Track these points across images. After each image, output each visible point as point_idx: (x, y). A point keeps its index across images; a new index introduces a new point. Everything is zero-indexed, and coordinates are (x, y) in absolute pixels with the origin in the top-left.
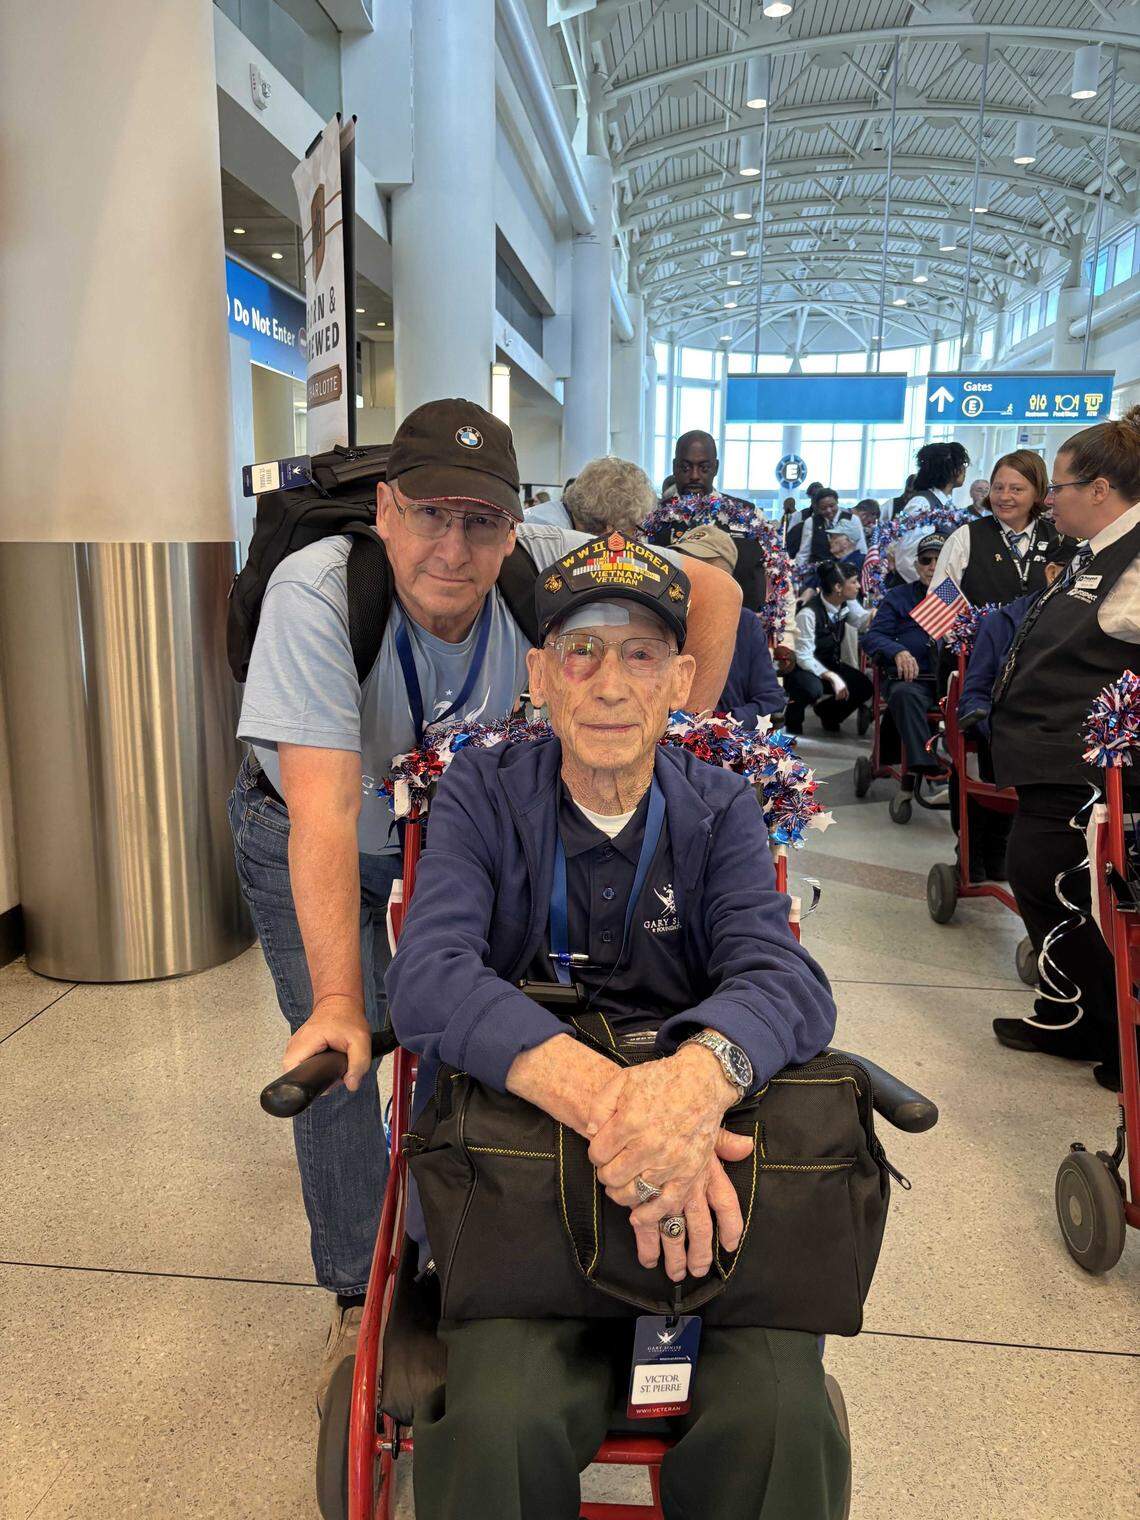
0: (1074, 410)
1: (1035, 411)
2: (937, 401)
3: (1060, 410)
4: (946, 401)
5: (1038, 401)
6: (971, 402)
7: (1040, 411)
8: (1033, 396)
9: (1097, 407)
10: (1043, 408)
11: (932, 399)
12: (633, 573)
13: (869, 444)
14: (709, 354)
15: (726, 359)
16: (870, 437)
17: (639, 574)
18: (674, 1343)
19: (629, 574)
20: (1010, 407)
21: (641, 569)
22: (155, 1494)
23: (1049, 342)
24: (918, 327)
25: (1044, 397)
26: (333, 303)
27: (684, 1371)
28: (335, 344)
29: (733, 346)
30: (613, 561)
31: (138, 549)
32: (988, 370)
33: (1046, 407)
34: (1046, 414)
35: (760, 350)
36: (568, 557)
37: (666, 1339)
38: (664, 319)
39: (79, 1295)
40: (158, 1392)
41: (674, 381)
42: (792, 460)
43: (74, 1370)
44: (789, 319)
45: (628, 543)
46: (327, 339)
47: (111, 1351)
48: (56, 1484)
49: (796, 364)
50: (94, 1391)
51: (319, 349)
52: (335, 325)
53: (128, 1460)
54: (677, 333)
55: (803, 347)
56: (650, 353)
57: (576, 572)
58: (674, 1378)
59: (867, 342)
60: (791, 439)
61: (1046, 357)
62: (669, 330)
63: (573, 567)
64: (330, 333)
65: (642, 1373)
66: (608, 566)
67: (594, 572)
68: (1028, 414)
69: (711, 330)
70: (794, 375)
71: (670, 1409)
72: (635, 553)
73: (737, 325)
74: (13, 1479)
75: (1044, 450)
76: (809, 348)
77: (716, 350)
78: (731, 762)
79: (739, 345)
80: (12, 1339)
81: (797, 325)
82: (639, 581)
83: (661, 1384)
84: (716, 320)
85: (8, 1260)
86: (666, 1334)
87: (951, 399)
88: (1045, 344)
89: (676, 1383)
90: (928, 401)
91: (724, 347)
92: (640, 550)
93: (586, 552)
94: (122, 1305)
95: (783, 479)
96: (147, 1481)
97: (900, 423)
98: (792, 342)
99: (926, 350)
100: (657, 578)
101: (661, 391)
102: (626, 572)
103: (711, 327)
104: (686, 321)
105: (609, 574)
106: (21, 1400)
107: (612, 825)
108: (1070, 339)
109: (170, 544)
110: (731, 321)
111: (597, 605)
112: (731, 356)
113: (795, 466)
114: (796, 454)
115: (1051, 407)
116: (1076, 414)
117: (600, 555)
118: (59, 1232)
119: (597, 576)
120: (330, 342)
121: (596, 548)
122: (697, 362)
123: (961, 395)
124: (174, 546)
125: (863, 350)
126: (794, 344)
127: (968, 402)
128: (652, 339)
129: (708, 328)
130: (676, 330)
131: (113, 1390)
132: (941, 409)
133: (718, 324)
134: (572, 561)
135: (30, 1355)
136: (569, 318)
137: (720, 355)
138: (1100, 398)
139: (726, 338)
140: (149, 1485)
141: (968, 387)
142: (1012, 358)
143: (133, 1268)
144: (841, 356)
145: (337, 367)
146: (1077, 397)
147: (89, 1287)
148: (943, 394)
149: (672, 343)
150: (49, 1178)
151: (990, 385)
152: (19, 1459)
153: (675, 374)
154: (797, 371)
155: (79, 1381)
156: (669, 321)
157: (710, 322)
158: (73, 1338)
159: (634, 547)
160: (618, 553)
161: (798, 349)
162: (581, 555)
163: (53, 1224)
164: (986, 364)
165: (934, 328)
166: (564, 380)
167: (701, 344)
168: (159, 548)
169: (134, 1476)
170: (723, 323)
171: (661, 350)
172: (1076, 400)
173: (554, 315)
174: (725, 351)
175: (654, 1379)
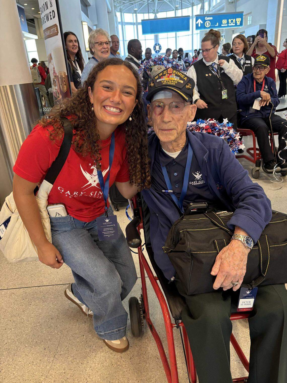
0: (234, 23)
1: (224, 24)
2: (198, 23)
3: (230, 24)
4: (201, 23)
5: (225, 21)
6: (207, 23)
7: (225, 24)
8: (223, 20)
9: (240, 22)
10: (226, 23)
11: (197, 23)
12: (174, 81)
13: (177, 38)
14: (132, 14)
15: (136, 16)
16: (177, 36)
17: (176, 81)
18: (250, 293)
19: (173, 81)
20: (218, 24)
21: (177, 79)
22: (87, 339)
23: (224, 4)
24: (188, 2)
25: (226, 20)
26: (51, 4)
27: (252, 301)
28: (54, 17)
29: (138, 12)
30: (168, 77)
31: (5, 88)
32: (207, 13)
33: (227, 23)
34: (227, 25)
35: (149, 12)
36: (157, 76)
37: (248, 292)
38: (118, 5)
39: (47, 292)
40: (78, 313)
41: (123, 24)
42: (157, 44)
43: (54, 312)
44: (152, 2)
45: (174, 71)
46: (51, 16)
47: (61, 305)
48: (60, 341)
49: (156, 16)
50: (61, 316)
51: (48, 19)
52: (53, 11)
53: (77, 332)
54: (122, 9)
55: (157, 10)
56: (116, 16)
57: (158, 81)
58: (250, 302)
59: (174, 7)
60: (156, 38)
61: (223, 9)
62: (120, 8)
63: (158, 79)
64: (51, 14)
65: (241, 301)
66: (167, 79)
67: (162, 81)
68: (222, 25)
69: (131, 7)
70: (156, 19)
71: (248, 309)
72: (176, 74)
73: (138, 5)
74: (48, 342)
75: (224, 35)
76: (159, 10)
77: (134, 13)
78: (217, 133)
79: (139, 11)
80: (34, 307)
81: (155, 4)
82: (176, 83)
83: (246, 303)
84: (132, 4)
85: (24, 287)
86: (248, 291)
87: (202, 22)
88: (222, 5)
89: (250, 303)
90: (196, 24)
91: (135, 12)
92: (178, 73)
93: (161, 74)
94: (59, 293)
95: (156, 50)
96: (83, 336)
97: (189, 31)
98: (154, 9)
99: (191, 8)
100: (182, 82)
101: (120, 26)
102: (172, 80)
103: (131, 6)
104: (124, 5)
105: (167, 81)
106: (43, 322)
107: (174, 155)
108: (229, 3)
109: (14, 85)
110: (137, 4)
111: (162, 92)
112: (138, 15)
113: (158, 46)
114: (158, 43)
115: (228, 23)
116: (234, 25)
117: (165, 75)
118: (35, 278)
119: (163, 82)
120: (52, 17)
121: (164, 73)
122: (128, 17)
123: (204, 21)
124: (15, 86)
125: (173, 10)
126: (155, 9)
127: (206, 23)
128: (116, 11)
129: (130, 7)
130: (121, 8)
131: (66, 315)
132: (199, 26)
133: (133, 5)
134: (157, 77)
135: (40, 310)
136: (95, 6)
137: (135, 14)
138: (240, 19)
139: (136, 9)
140: (84, 337)
141: (207, 18)
142: (214, 10)
143: (59, 283)
144: (167, 12)
145: (56, 25)
146: (234, 19)
147: (49, 290)
148: (200, 21)
149: (121, 12)
150: (26, 264)
151: (212, 18)
152: (48, 337)
153: (123, 21)
154: (156, 18)
155: (56, 314)
156: (120, 5)
157: (131, 5)
158: (50, 304)
159: (176, 72)
160: (170, 74)
161: (156, 11)
162: (160, 75)
163: (33, 275)
164: (207, 12)
165: (192, 2)
166: (96, 25)
167: (129, 12)
168: (11, 87)
169: (80, 335)
170: (134, 5)
171: (118, 14)
172: (234, 20)
173: (90, 5)
174: (136, 13)
175: (244, 302)
